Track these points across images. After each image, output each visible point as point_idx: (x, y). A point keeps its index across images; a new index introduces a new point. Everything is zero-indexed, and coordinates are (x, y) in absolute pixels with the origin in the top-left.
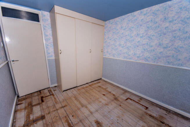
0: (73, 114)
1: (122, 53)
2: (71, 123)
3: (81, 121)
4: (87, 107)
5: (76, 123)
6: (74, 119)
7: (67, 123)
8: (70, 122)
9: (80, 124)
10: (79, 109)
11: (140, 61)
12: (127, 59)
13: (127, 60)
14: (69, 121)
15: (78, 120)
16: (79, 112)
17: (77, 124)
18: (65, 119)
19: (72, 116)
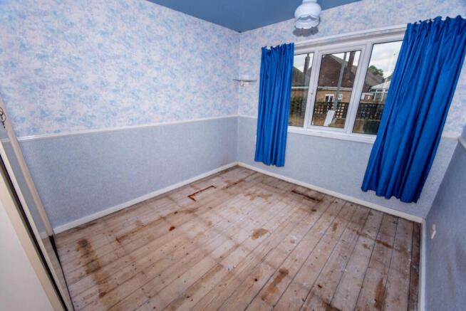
0: (252, 282)
1: (120, 108)
2: (275, 277)
3: (262, 260)
4: (221, 257)
5: (269, 268)
6: (264, 274)
7: (278, 286)
8: (272, 280)
9: (268, 259)
10: (231, 273)
11: (169, 122)
12: (139, 123)
13: (141, 126)
14: (272, 284)
15: (262, 264)
16: (240, 270)
17: (270, 265)
18: (270, 294)
19: (255, 283)
